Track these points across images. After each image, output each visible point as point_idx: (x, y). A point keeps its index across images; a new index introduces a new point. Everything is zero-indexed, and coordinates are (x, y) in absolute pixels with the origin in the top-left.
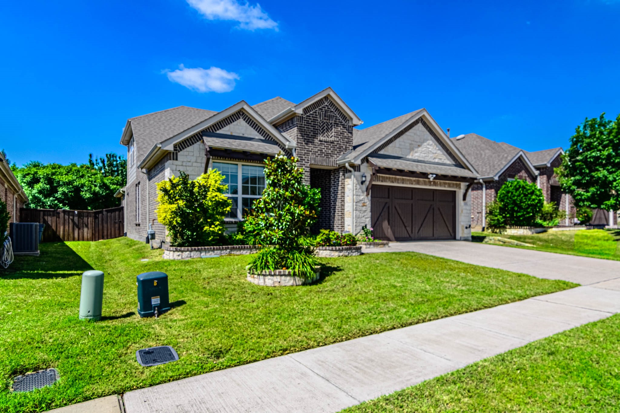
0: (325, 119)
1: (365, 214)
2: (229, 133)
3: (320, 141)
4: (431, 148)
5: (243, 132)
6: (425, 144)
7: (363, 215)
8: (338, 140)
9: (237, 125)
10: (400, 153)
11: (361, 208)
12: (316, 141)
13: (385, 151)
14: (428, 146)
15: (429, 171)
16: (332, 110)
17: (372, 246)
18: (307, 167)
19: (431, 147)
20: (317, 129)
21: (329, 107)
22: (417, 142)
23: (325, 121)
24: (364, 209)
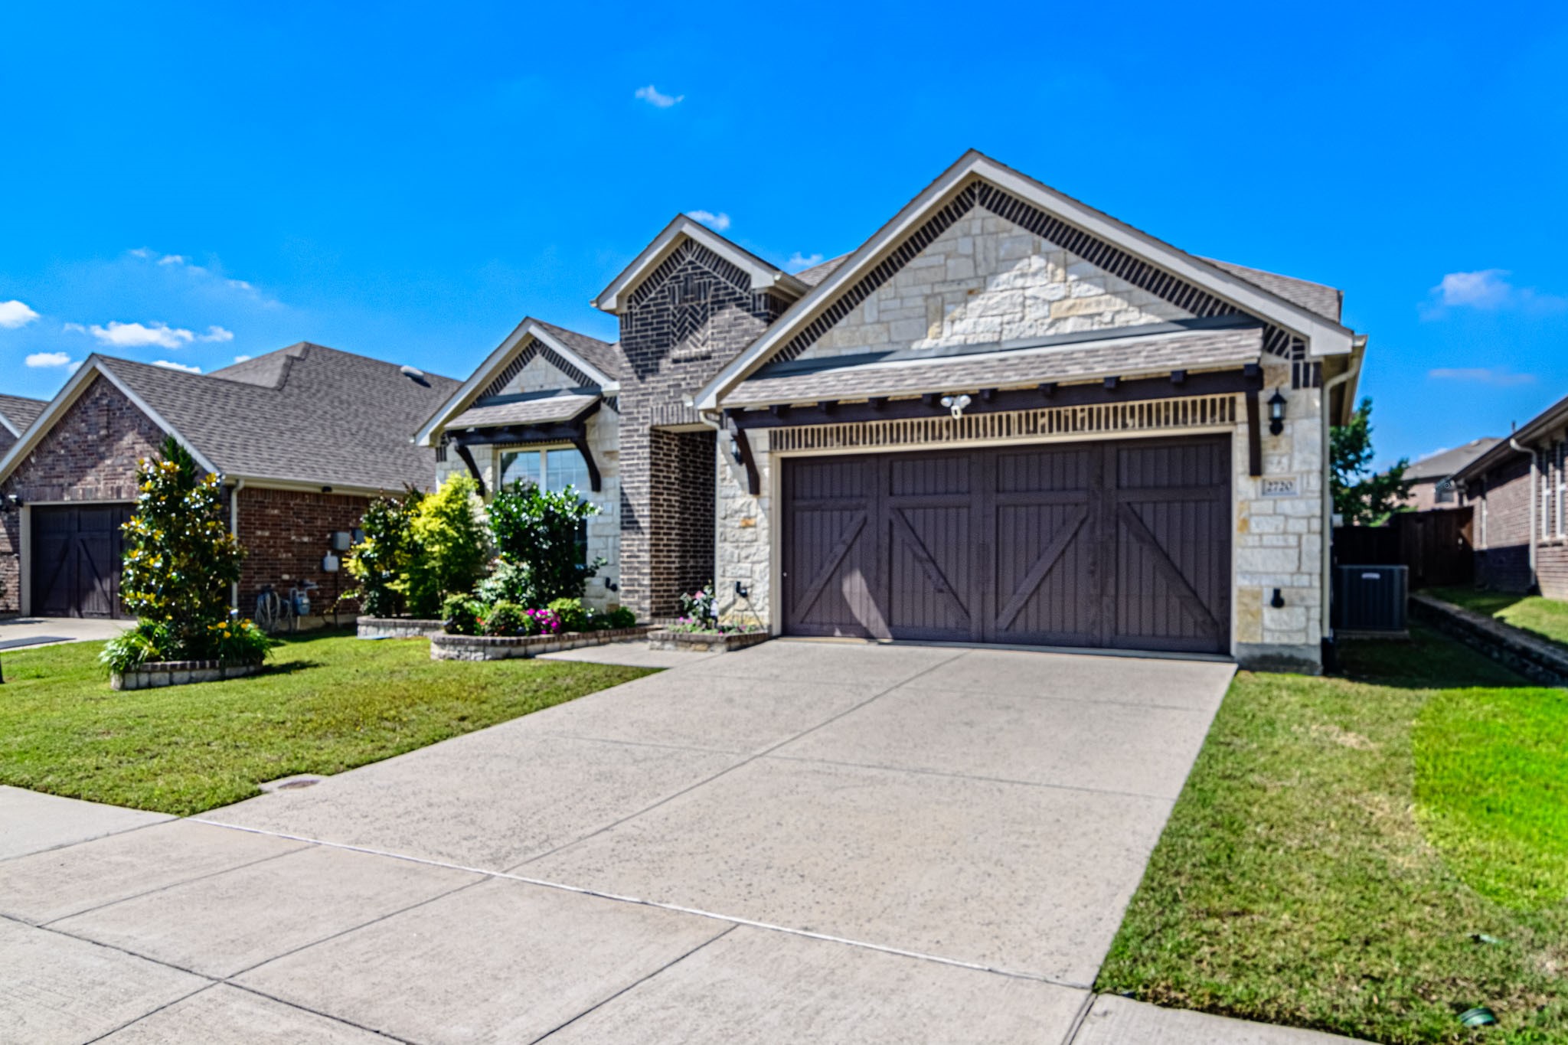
0: (686, 301)
1: (753, 550)
2: (518, 391)
3: (676, 361)
4: (1037, 286)
5: (541, 381)
6: (1004, 277)
7: (744, 554)
8: (722, 345)
9: (532, 369)
10: (884, 338)
11: (738, 533)
12: (665, 364)
13: (820, 347)
14: (1020, 282)
15: (947, 385)
16: (706, 269)
17: (668, 646)
18: (643, 435)
19: (1040, 280)
20: (667, 334)
21: (698, 263)
22: (960, 282)
23: (686, 305)
24: (748, 534)
